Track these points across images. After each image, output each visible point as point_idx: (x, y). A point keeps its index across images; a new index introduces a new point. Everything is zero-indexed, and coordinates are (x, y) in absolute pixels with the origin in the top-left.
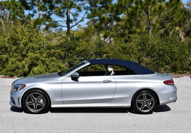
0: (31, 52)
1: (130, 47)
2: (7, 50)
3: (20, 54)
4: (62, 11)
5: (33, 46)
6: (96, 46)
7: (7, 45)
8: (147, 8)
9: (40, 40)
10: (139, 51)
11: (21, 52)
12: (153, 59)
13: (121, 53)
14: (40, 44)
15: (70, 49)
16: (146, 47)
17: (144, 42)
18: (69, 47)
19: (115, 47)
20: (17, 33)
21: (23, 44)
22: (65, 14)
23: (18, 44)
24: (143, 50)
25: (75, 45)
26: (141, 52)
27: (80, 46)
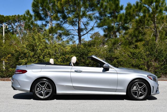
0: (47, 57)
1: (138, 53)
2: (26, 55)
3: (37, 60)
4: (74, 20)
5: (49, 52)
6: (106, 52)
7: (26, 51)
8: (154, 16)
9: (55, 46)
10: (148, 56)
11: (38, 57)
12: (161, 63)
13: (131, 58)
14: (56, 50)
15: (83, 54)
16: (154, 53)
17: (152, 47)
18: (82, 53)
19: (124, 53)
20: (34, 40)
21: (40, 49)
22: (77, 23)
23: (36, 50)
24: (151, 55)
25: (87, 50)
26: (149, 57)
27: (92, 51)
